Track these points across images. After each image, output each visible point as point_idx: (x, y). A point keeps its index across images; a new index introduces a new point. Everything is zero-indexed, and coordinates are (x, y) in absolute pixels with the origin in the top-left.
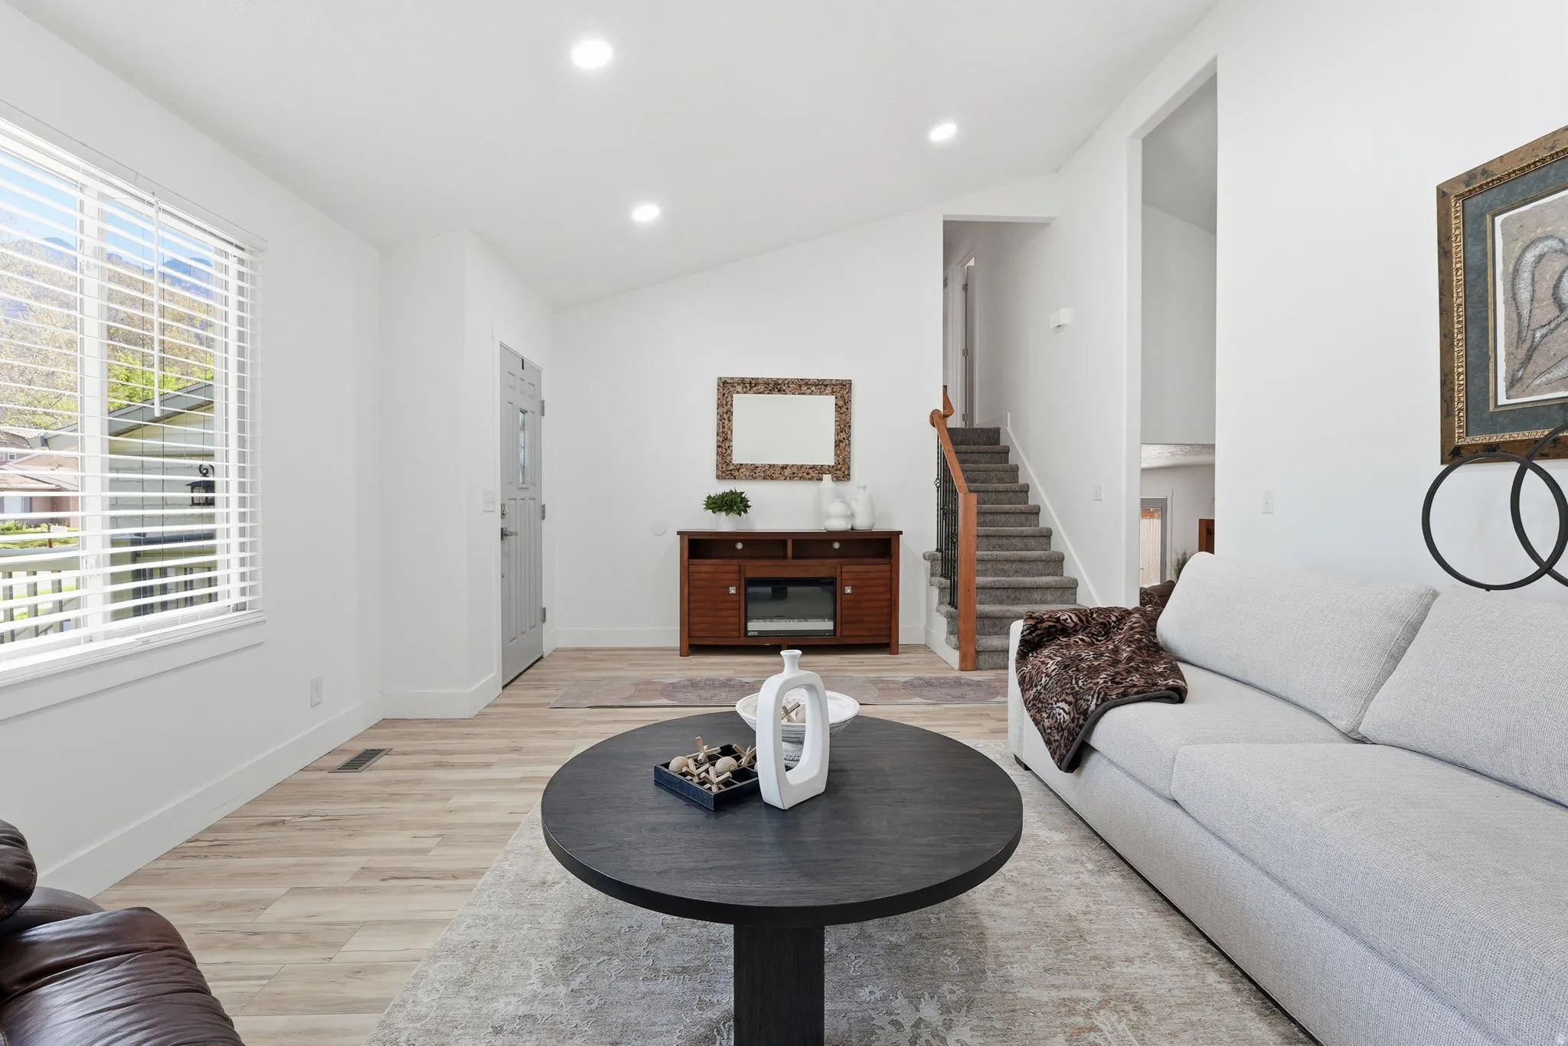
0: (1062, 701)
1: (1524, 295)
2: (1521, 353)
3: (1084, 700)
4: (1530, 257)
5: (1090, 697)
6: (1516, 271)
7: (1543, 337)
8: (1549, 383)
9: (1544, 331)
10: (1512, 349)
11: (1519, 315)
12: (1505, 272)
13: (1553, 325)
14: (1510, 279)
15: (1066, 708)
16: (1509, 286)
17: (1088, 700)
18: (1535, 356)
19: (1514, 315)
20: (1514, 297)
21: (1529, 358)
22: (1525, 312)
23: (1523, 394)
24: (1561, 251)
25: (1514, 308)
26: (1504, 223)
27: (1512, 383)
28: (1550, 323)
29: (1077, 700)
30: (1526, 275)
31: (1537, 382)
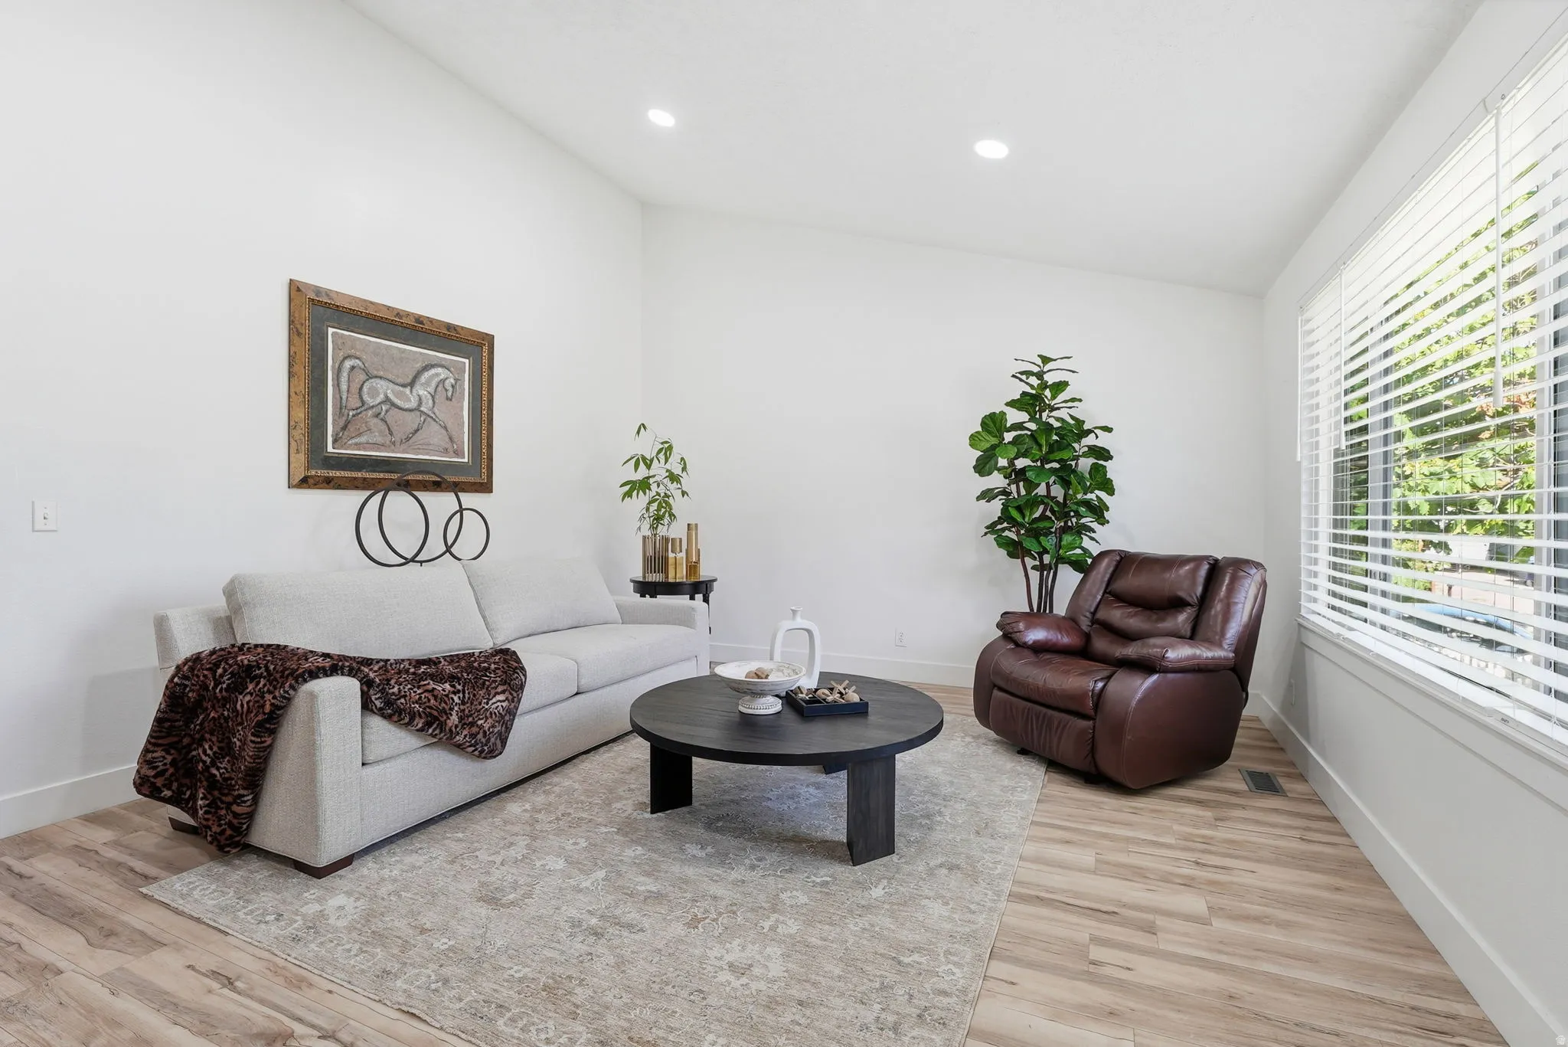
0: (494, 696)
1: (344, 387)
2: (342, 423)
3: (515, 679)
4: (348, 364)
5: (516, 675)
6: (339, 370)
7: (354, 416)
8: (356, 444)
9: (354, 412)
10: (336, 418)
11: (341, 398)
12: (333, 367)
13: (359, 411)
14: (336, 371)
15: (501, 697)
16: (335, 376)
17: (517, 678)
18: (349, 426)
19: (338, 396)
20: (338, 385)
21: (344, 428)
22: (344, 397)
23: (341, 447)
24: (364, 370)
25: (338, 392)
26: (334, 334)
27: (335, 441)
28: (357, 409)
29: (509, 684)
30: (345, 374)
31: (350, 442)
